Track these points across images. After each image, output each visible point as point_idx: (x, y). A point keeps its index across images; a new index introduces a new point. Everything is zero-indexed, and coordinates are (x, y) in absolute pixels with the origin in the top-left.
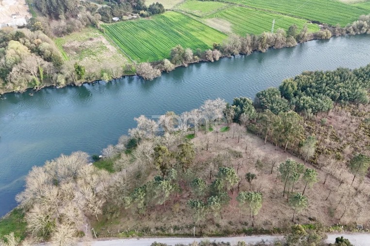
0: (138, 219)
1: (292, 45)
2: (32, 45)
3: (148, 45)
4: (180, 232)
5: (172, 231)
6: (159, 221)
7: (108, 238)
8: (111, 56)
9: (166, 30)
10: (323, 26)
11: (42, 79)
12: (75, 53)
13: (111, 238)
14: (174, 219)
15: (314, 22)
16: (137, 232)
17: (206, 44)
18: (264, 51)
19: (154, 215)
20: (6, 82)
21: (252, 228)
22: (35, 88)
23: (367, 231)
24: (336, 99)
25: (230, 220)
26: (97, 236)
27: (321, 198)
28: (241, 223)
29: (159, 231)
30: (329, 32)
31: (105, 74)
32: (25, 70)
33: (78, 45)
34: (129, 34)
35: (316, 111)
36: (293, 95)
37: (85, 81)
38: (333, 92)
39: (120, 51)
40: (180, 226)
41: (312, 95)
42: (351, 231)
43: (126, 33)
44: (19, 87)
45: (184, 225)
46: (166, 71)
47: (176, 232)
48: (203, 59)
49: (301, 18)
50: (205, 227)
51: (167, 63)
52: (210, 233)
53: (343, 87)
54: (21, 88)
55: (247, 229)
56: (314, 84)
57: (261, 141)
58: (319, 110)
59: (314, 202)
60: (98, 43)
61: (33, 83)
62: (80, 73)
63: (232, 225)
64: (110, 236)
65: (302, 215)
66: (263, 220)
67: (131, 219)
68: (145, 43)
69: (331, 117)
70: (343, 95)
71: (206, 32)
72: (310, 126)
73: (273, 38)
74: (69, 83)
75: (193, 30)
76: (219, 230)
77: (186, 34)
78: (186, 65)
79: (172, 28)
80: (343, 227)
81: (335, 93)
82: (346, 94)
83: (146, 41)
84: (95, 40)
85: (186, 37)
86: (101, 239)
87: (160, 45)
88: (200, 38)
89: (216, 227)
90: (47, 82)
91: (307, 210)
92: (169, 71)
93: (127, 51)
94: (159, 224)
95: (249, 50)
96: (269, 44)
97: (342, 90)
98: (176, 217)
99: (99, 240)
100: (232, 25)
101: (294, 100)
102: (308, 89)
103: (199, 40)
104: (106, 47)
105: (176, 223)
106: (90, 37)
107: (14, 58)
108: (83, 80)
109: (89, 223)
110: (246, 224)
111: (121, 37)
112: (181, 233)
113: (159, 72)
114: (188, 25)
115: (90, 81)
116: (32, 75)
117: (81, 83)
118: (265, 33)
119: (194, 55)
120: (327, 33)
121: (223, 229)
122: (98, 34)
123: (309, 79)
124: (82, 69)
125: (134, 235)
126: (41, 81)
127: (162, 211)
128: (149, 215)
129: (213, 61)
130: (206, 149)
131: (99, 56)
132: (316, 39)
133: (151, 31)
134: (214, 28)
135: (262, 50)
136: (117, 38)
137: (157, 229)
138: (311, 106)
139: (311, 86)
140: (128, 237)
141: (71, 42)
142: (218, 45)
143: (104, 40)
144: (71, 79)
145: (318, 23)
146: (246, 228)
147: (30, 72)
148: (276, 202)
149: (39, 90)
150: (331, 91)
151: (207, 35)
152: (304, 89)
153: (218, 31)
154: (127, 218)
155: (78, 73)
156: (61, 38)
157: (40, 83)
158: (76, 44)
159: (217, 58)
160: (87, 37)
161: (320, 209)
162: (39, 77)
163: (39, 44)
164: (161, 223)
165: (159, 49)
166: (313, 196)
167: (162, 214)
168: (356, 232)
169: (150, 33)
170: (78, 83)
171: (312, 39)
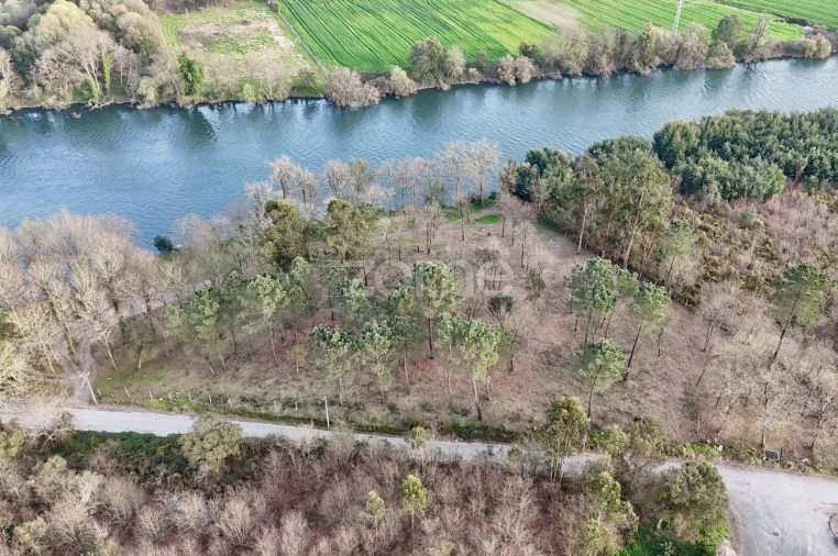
0: (208, 375)
1: (722, 65)
2: (105, 15)
3: (369, 40)
4: (296, 412)
5: (276, 409)
6: (256, 383)
7: (123, 407)
8: (277, 56)
9: (422, 18)
10: (812, 29)
11: (107, 85)
12: (201, 45)
13: (131, 408)
14: (293, 383)
15: (792, 21)
16: (195, 401)
17: (508, 47)
18: (648, 71)
19: (247, 370)
20: (27, 84)
21: (477, 424)
22: (90, 104)
23: (789, 466)
24: (799, 173)
25: (427, 399)
26: (99, 398)
27: (684, 380)
28: (453, 410)
29: (245, 405)
30: (824, 41)
31: (247, 86)
32: (70, 57)
33: (213, 31)
34: (333, 18)
35: (735, 194)
36: (681, 153)
37: (203, 99)
38: (789, 155)
39: (301, 47)
40: (301, 400)
41: (734, 159)
42: (742, 461)
43: (326, 15)
44: (55, 97)
45: (310, 400)
46: (394, 95)
47: (287, 411)
48: (488, 77)
49: (760, 11)
50: (359, 409)
51: (399, 74)
52: (367, 423)
53: (823, 146)
54: (58, 99)
55: (462, 425)
56: (744, 135)
57: (569, 248)
58: (741, 192)
59: (664, 387)
60: (258, 30)
61: (86, 92)
62: (190, 77)
63: (429, 411)
64: (128, 404)
65: (619, 411)
66: (513, 409)
67: (193, 374)
68: (364, 36)
69: (772, 212)
70: (817, 162)
71: (515, 26)
72: (708, 225)
73: (674, 42)
74: (165, 100)
75: (483, 20)
76: (391, 419)
77: (466, 26)
78: (446, 87)
79: (435, 13)
80: (721, 448)
81: (795, 157)
82: (826, 161)
83: (366, 33)
84: (254, 25)
85: (464, 32)
86: (106, 406)
87: (395, 44)
88: (495, 36)
89: (387, 411)
90: (117, 94)
91: (638, 402)
92: (400, 96)
93: (316, 48)
94: (251, 391)
95: (606, 66)
96: (661, 57)
97: (816, 152)
98: (299, 380)
99: (100, 409)
100: (582, 15)
101: (682, 166)
102: (727, 144)
103: (490, 39)
104: (272, 40)
105: (293, 393)
106: (244, 18)
107: (53, 33)
108: (198, 98)
109: (95, 371)
110: (465, 413)
111: (313, 22)
112: (296, 416)
113: (375, 94)
114: (476, 9)
115: (212, 102)
116: (83, 71)
117: (193, 102)
118: (653, 28)
119: (468, 66)
120: (818, 44)
121: (402, 417)
122: (264, 14)
123: (734, 123)
124: (196, 67)
125: (185, 407)
126: (104, 89)
127: (270, 364)
128: (237, 370)
129: (512, 82)
130: (426, 252)
131: (251, 55)
132: (790, 57)
133: (385, 16)
134: (537, 19)
135: (641, 70)
136: (302, 22)
137: (244, 400)
138: (722, 180)
139: (735, 141)
140: (170, 410)
141: (201, 24)
142: (530, 49)
143: (273, 26)
144: (169, 90)
145: (803, 23)
146: (463, 422)
147: (79, 64)
148: (559, 374)
149: (96, 109)
150: (786, 152)
151: (514, 31)
152: (716, 145)
153: (543, 25)
154: (182, 372)
155: (186, 76)
156: (182, 16)
157: (101, 93)
158: (209, 30)
159: (526, 78)
160: (237, 18)
161: (671, 405)
162: (101, 80)
163: (121, 14)
164: (258, 390)
165: (391, 50)
166: (665, 373)
167: (266, 371)
168: (757, 464)
169: (381, 19)
170: (184, 100)
171: (780, 55)
